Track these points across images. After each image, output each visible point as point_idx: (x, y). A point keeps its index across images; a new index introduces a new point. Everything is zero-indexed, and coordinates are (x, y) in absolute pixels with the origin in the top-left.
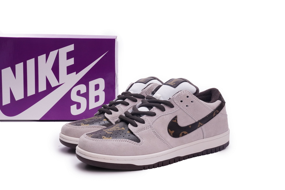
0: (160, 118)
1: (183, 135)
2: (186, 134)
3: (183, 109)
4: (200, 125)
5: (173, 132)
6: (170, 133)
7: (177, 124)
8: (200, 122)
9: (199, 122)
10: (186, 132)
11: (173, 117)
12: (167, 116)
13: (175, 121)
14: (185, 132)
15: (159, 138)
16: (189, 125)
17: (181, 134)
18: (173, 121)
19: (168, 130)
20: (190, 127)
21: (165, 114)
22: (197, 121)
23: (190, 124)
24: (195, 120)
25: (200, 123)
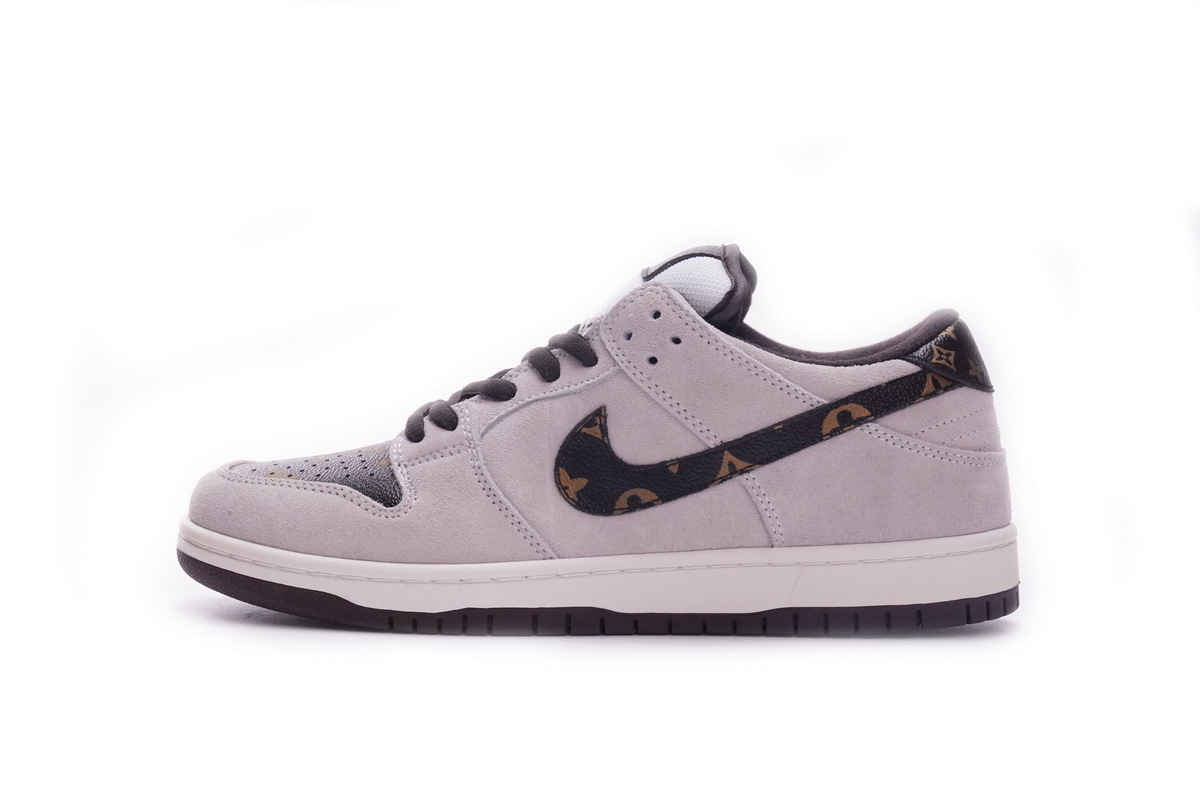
0: (523, 411)
1: (635, 505)
2: (650, 504)
3: (630, 374)
4: (731, 465)
5: (582, 482)
6: (567, 488)
7: (608, 447)
8: (729, 449)
9: (722, 451)
10: (649, 492)
11: (583, 410)
12: (558, 404)
13: (595, 431)
14: (645, 495)
15: (491, 499)
16: (672, 460)
17: (622, 502)
18: (584, 430)
19: (556, 470)
20: (674, 469)
21: (551, 394)
22: (712, 446)
23: (674, 457)
24: (701, 436)
25: (728, 457)
